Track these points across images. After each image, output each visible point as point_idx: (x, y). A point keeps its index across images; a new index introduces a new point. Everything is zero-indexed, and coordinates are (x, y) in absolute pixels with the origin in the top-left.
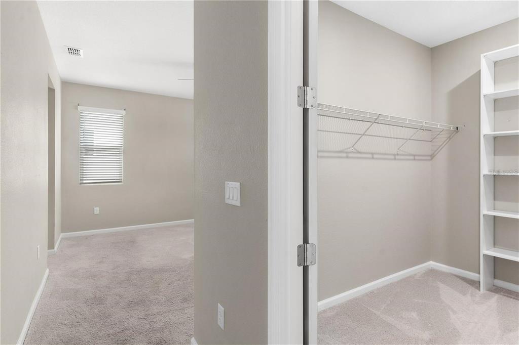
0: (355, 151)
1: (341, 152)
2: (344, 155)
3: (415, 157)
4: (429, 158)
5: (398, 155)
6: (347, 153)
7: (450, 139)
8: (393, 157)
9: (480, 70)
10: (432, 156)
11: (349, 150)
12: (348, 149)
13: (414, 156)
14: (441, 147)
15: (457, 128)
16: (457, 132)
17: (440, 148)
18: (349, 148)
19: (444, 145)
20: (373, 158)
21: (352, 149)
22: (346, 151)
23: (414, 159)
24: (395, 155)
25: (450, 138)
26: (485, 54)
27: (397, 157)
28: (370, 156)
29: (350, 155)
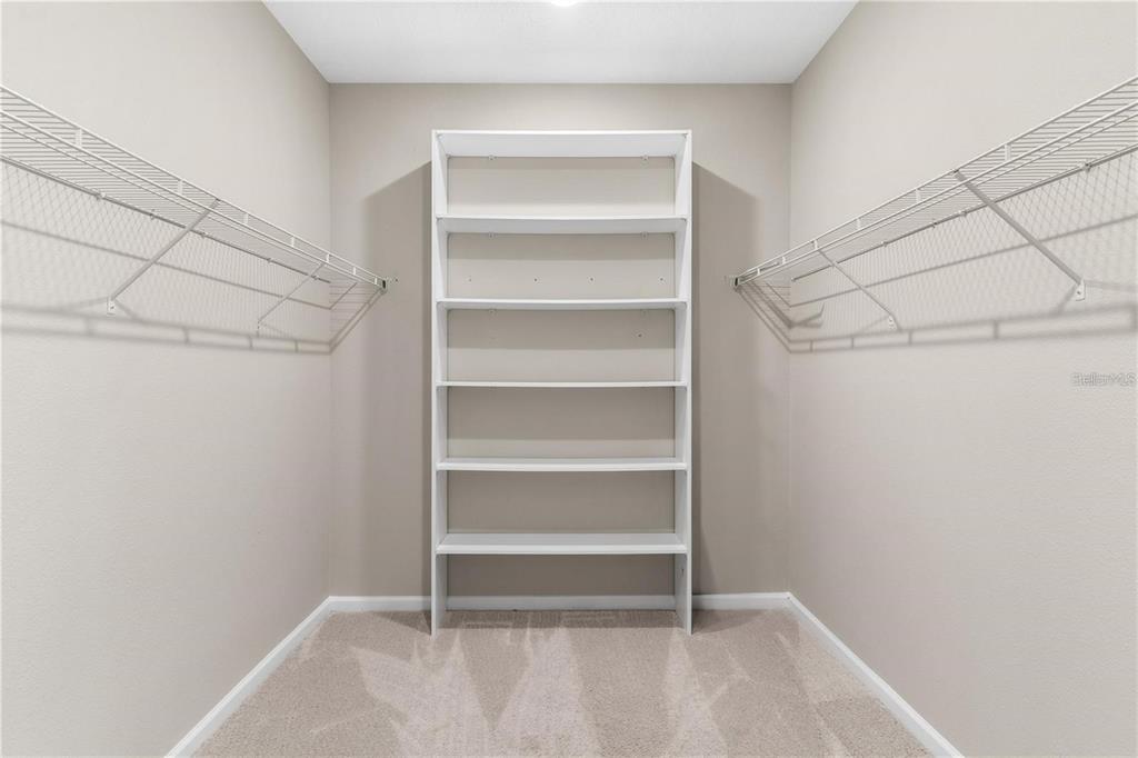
0: (124, 314)
1: (60, 312)
2: (78, 325)
3: (298, 346)
4: (325, 348)
5: (258, 336)
6: (88, 318)
7: (370, 306)
8: (244, 342)
9: (430, 163)
10: (333, 345)
11: (98, 309)
12: (91, 303)
13: (296, 341)
14: (352, 323)
15: (384, 282)
16: (383, 293)
17: (350, 326)
18: (100, 301)
19: (355, 320)
20: (187, 342)
21: (110, 307)
22: (87, 310)
23: (297, 351)
24: (249, 337)
25: (369, 304)
26: (439, 132)
27: (256, 343)
28: (178, 335)
29: (102, 327)
